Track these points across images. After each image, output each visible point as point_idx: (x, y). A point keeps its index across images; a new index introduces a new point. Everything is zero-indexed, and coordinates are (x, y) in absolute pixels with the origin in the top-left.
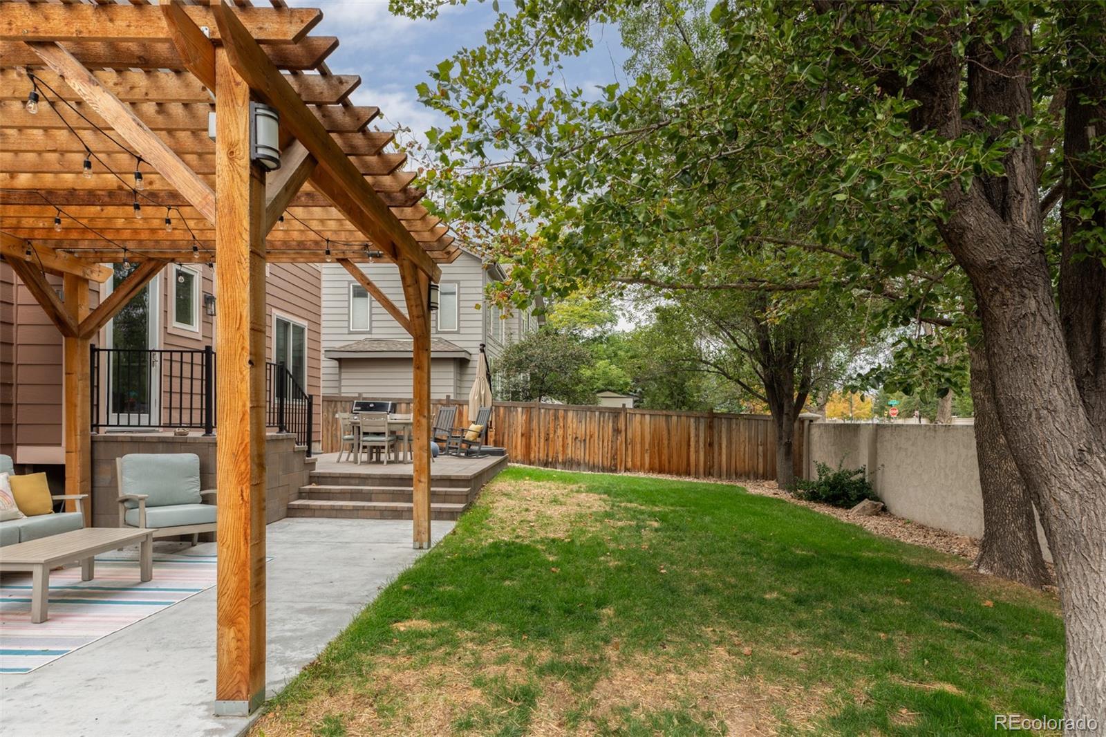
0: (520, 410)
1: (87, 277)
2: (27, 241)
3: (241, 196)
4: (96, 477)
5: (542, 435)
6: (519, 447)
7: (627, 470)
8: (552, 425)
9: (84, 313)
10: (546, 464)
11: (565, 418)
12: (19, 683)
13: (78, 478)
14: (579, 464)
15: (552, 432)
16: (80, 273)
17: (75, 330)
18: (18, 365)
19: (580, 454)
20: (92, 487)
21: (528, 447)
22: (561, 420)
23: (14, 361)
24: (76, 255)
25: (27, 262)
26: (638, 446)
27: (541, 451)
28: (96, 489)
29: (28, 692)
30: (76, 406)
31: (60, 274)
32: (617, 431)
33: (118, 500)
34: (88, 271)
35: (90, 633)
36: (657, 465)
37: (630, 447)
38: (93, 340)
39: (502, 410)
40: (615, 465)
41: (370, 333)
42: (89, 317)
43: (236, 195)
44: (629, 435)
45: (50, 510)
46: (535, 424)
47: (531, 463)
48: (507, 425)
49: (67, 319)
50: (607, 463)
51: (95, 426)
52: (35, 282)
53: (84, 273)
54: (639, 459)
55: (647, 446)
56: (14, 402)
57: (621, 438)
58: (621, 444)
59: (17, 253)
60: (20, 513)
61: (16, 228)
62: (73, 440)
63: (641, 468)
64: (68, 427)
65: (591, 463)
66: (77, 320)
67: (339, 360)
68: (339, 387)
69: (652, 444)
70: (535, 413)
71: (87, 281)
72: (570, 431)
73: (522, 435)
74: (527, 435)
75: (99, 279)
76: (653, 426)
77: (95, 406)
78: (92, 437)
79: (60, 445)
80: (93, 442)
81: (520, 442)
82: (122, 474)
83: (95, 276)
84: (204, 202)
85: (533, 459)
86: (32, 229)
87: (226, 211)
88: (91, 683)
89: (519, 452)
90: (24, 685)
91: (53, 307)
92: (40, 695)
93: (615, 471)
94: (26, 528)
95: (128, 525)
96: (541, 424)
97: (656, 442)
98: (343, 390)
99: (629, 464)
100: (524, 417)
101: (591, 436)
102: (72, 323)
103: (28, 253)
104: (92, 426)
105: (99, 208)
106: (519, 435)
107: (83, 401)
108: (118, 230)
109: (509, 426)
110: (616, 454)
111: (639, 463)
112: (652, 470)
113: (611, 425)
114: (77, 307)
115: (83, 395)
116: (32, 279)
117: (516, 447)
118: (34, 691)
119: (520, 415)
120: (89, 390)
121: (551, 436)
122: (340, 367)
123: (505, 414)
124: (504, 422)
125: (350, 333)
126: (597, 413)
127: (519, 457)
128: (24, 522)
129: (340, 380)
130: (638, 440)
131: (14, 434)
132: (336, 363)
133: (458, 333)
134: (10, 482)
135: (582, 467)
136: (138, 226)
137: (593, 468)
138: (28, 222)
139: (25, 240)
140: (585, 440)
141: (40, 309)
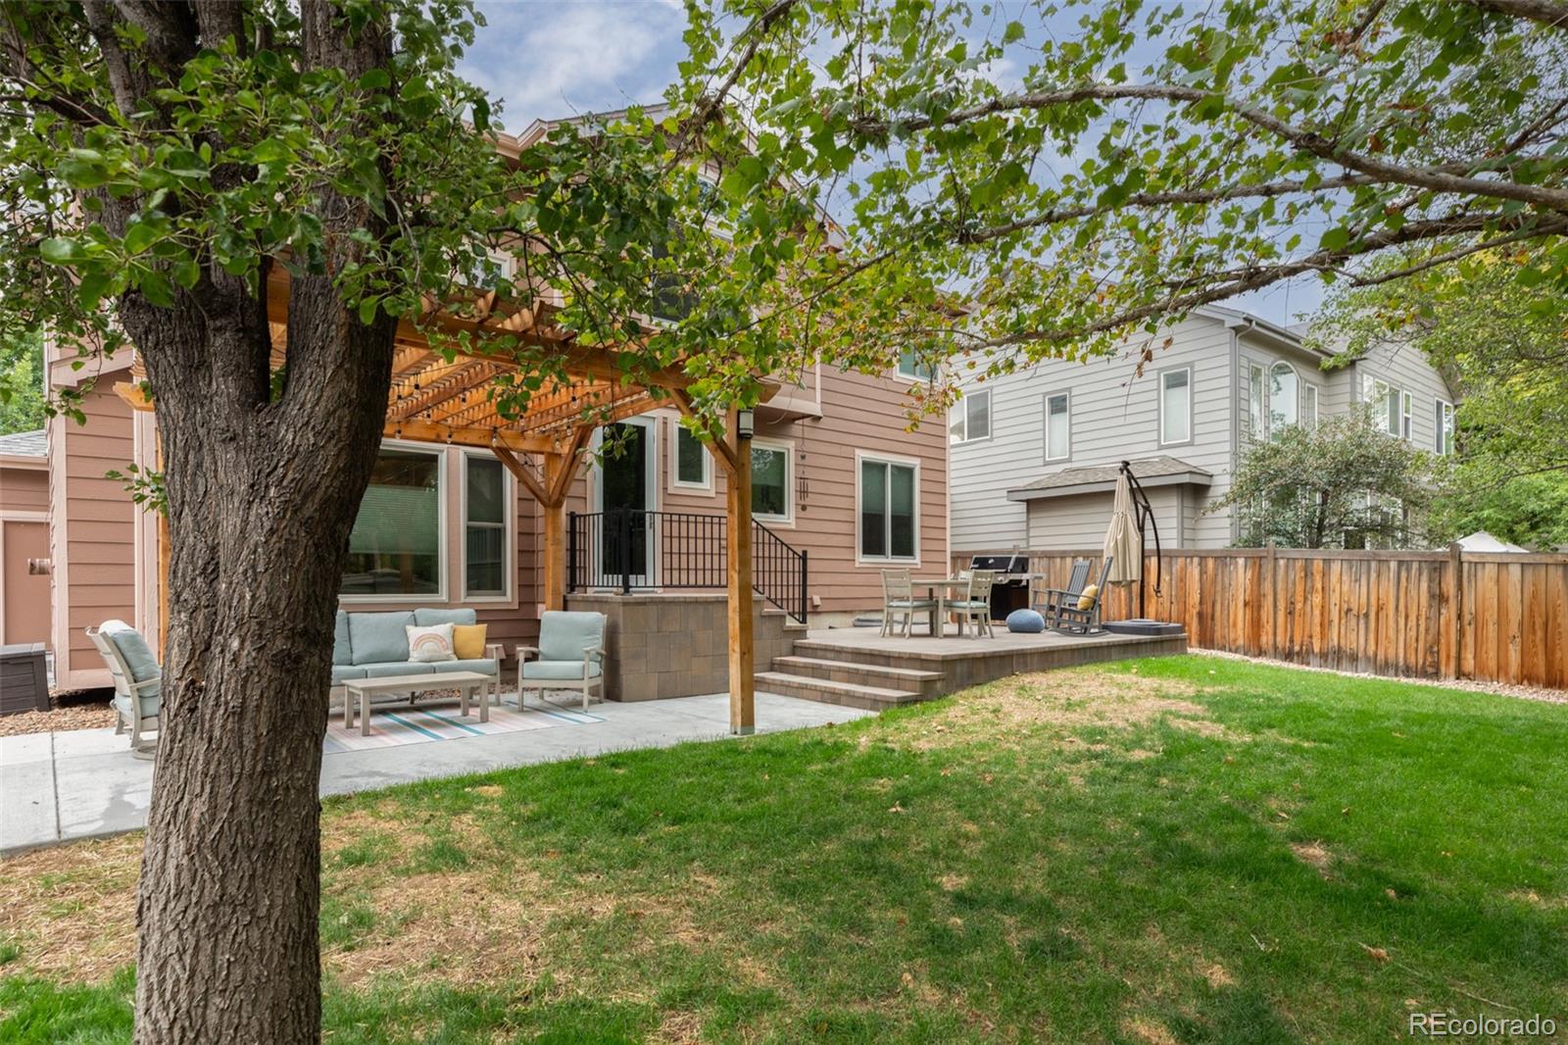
0: (1241, 561)
5: (1281, 605)
6: (1240, 624)
7: (1460, 674)
8: (1300, 588)
10: (1289, 656)
11: (1325, 574)
14: (1354, 659)
15: (1299, 598)
19: (1355, 639)
21: (1256, 625)
22: (1318, 578)
26: (1491, 631)
27: (1280, 631)
32: (1439, 598)
36: (1541, 670)
37: (1469, 631)
39: (1210, 563)
40: (1437, 665)
41: (1069, 460)
44: (1469, 606)
46: (1267, 587)
47: (1261, 653)
48: (1219, 588)
50: (1418, 659)
54: (1493, 654)
55: (1514, 628)
57: (1449, 612)
58: (1448, 624)
63: (1500, 672)
65: (1381, 657)
67: (1028, 502)
68: (1028, 539)
69: (1527, 626)
70: (1268, 566)
72: (1335, 598)
73: (1246, 604)
74: (1254, 605)
76: (1529, 589)
81: (1240, 616)
85: (1264, 647)
89: (1240, 632)
93: (1436, 675)
96: (1280, 585)
97: (1539, 622)
98: (1032, 542)
99: (1469, 664)
100: (1249, 574)
101: (1379, 609)
106: (1241, 604)
109: (1223, 589)
110: (1438, 642)
111: (1492, 664)
112: (1527, 678)
113: (1424, 585)
117: (1235, 625)
119: (1241, 570)
121: (1299, 606)
122: (1028, 511)
123: (1216, 569)
124: (1214, 582)
125: (1046, 464)
126: (1393, 565)
127: (1241, 642)
129: (1028, 530)
130: (1491, 616)
132: (1023, 507)
133: (1191, 444)
135: (1361, 665)
137: (1383, 667)
140: (1367, 615)
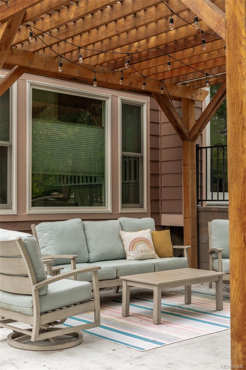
1: (194, 99)
2: (162, 81)
3: (241, 13)
4: (200, 236)
9: (192, 123)
12: (137, 356)
13: (190, 236)
16: (190, 97)
17: (187, 135)
18: (161, 162)
20: (198, 243)
23: (160, 160)
24: (188, 85)
25: (162, 95)
28: (200, 244)
29: (140, 362)
30: (188, 187)
31: (179, 99)
33: (209, 251)
34: (194, 95)
35: (179, 336)
38: (197, 142)
42: (195, 125)
43: (237, 13)
45: (171, 255)
49: (183, 128)
51: (200, 201)
52: (166, 107)
53: (192, 96)
56: (160, 186)
59: (157, 90)
60: (156, 255)
61: (156, 74)
62: (187, 210)
64: (185, 201)
66: (188, 129)
71: (193, 101)
75: (200, 99)
77: (199, 187)
78: (198, 208)
79: (181, 213)
80: (198, 212)
82: (211, 234)
83: (198, 98)
84: (219, 25)
86: (164, 72)
87: (231, 27)
88: (170, 366)
90: (139, 358)
91: (176, 121)
92: (145, 365)
94: (158, 264)
95: (214, 270)
102: (185, 131)
103: (162, 89)
104: (198, 201)
105: (192, 49)
107: (192, 183)
108: (205, 62)
114: (188, 120)
115: (192, 179)
116: (165, 105)
118: (143, 362)
120: (196, 175)
128: (158, 260)
131: (160, 206)
134: (152, 235)
136: (215, 57)
138: (160, 69)
139: (161, 80)
141: (170, 124)
